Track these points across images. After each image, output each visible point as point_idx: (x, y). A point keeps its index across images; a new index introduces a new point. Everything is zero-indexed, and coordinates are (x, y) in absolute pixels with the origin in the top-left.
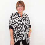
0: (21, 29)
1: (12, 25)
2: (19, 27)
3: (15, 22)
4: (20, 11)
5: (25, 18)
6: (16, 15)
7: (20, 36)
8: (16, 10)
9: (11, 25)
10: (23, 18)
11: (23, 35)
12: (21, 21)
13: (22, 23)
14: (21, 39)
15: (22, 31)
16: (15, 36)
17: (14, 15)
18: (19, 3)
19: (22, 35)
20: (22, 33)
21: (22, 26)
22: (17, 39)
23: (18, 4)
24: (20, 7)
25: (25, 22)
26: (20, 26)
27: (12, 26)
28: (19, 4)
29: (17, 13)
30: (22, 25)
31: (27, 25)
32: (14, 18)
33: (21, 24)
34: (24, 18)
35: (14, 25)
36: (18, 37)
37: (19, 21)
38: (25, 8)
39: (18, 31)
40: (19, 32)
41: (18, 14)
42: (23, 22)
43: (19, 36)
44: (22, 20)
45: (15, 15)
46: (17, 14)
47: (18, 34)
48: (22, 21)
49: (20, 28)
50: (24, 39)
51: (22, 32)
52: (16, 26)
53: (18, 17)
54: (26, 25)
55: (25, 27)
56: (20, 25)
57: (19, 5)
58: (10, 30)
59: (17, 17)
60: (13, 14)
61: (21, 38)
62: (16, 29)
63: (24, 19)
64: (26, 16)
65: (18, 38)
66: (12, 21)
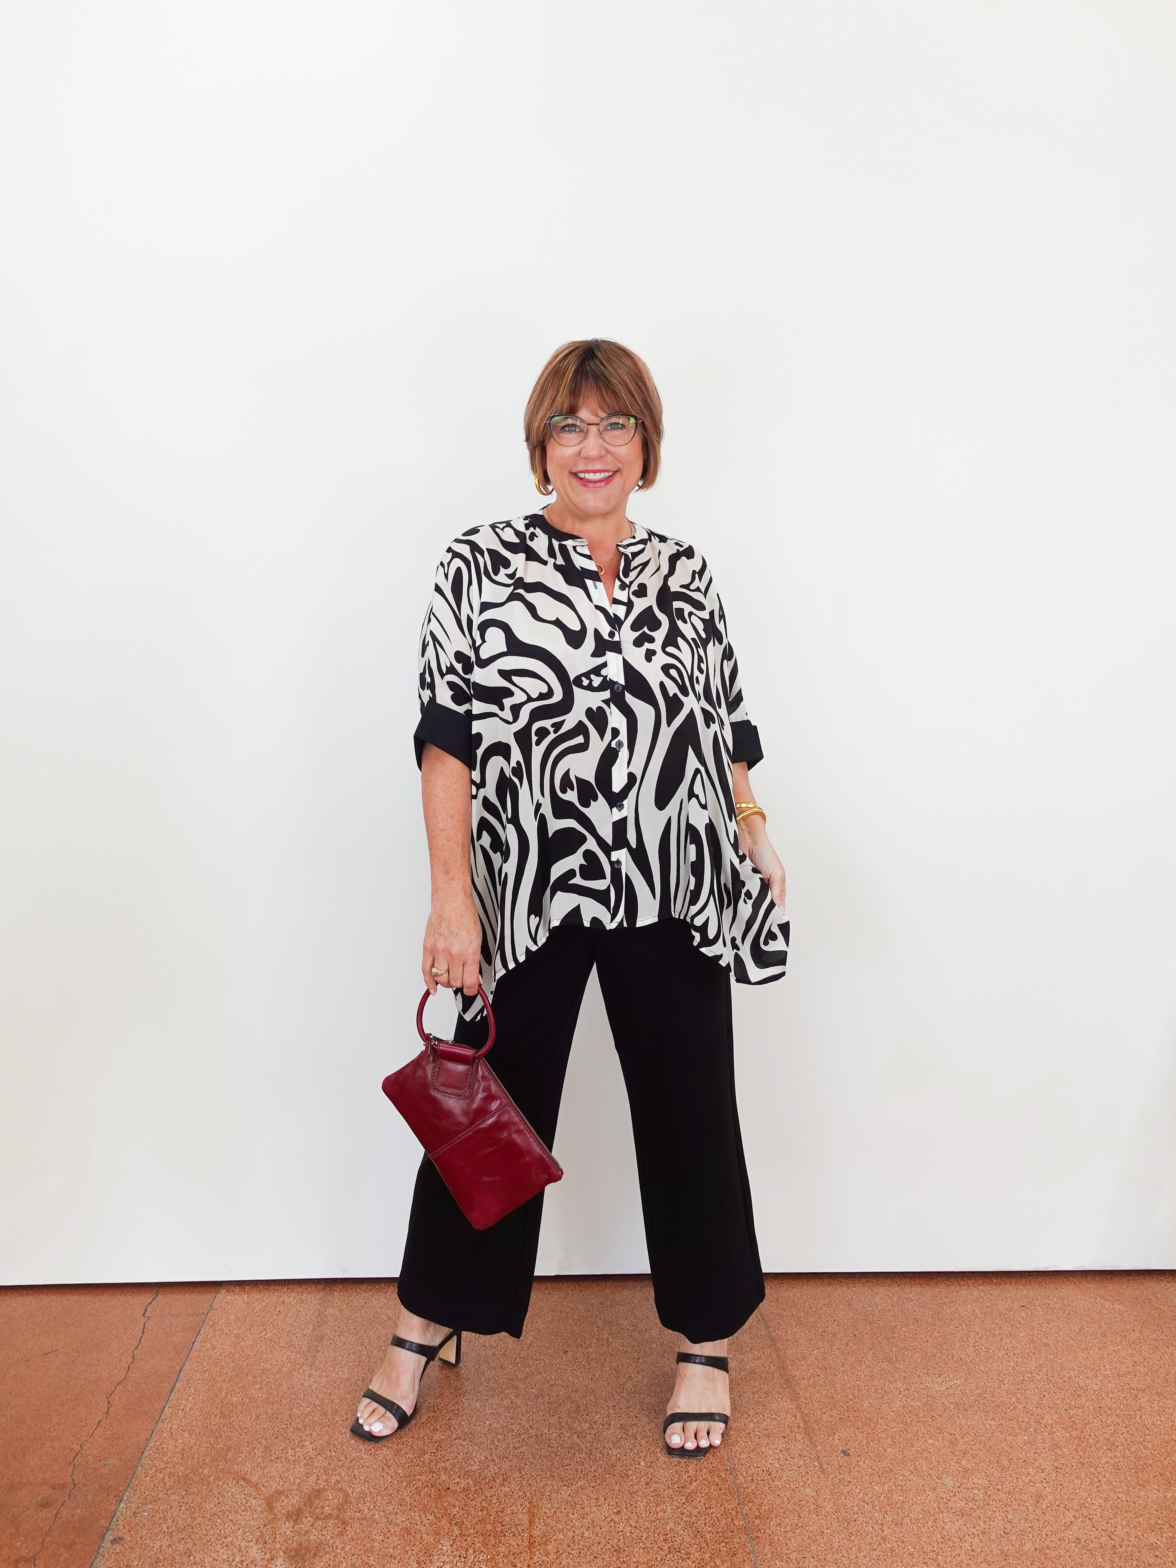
0: (609, 757)
1: (460, 696)
2: (580, 728)
3: (515, 647)
4: (591, 500)
5: (665, 597)
6: (532, 556)
7: (592, 869)
8: (531, 480)
9: (444, 697)
10: (639, 605)
11: (639, 856)
12: (603, 646)
13: (615, 672)
14: (603, 914)
15: (618, 783)
16: (510, 868)
17: (499, 562)
18: (581, 372)
19: (621, 855)
20: (620, 827)
21: (616, 719)
22: (536, 907)
23: (563, 400)
24: (592, 445)
25: (661, 659)
26: (598, 718)
27: (470, 717)
28: (575, 392)
29: (534, 521)
30: (618, 700)
31: (690, 703)
32: (492, 592)
33: (607, 684)
34: (650, 600)
35: (495, 696)
36: (557, 870)
37: (575, 639)
38: (667, 450)
39: (566, 783)
40: (572, 796)
41: (553, 533)
42: (636, 657)
43: (574, 861)
44: (615, 622)
45: (518, 560)
46: (540, 543)
47: (555, 825)
48: (626, 635)
49: (597, 746)
50: (648, 915)
51: (615, 800)
52: (536, 715)
53: (557, 582)
54: (674, 705)
55: (667, 734)
56: (596, 700)
57: (584, 414)
58: (426, 781)
59: (538, 587)
60: (486, 540)
61: (601, 897)
62: (537, 752)
63: (647, 620)
64: (685, 567)
65: (564, 884)
66: (459, 643)
